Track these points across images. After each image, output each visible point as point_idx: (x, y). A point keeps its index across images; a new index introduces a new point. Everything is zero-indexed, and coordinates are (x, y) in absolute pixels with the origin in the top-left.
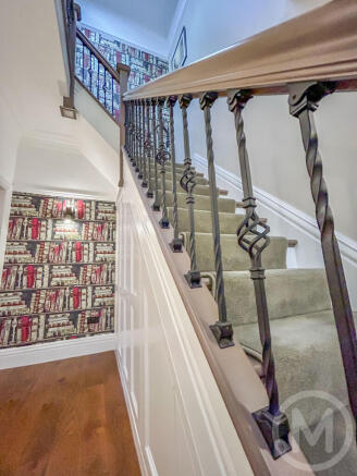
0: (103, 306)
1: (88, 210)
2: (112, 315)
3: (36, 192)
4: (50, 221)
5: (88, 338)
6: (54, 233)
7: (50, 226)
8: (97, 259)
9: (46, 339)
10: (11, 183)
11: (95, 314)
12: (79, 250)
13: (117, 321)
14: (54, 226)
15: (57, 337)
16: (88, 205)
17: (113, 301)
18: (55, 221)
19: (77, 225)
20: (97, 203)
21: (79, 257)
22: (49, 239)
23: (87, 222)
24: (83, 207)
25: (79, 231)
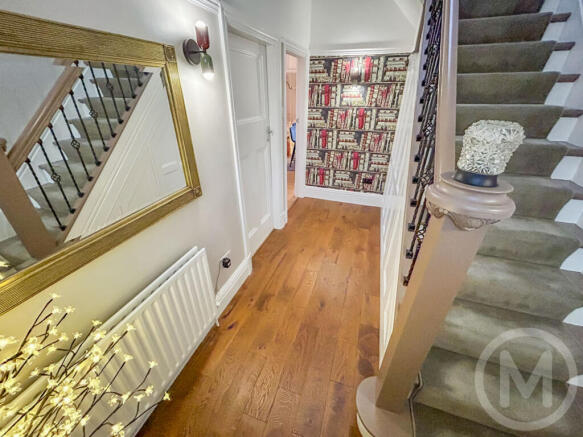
0: (377, 171)
1: (375, 69)
2: (384, 181)
3: (327, 54)
4: (339, 86)
5: (362, 193)
6: (341, 100)
7: (339, 92)
8: (378, 127)
9: (334, 187)
10: (307, 47)
11: (369, 177)
12: (362, 117)
13: (387, 185)
14: (342, 92)
15: (340, 187)
16: (376, 62)
17: (387, 169)
18: (343, 86)
19: (363, 89)
20: (387, 57)
21: (362, 125)
22: (338, 106)
23: (372, 85)
24: (371, 66)
25: (364, 97)
